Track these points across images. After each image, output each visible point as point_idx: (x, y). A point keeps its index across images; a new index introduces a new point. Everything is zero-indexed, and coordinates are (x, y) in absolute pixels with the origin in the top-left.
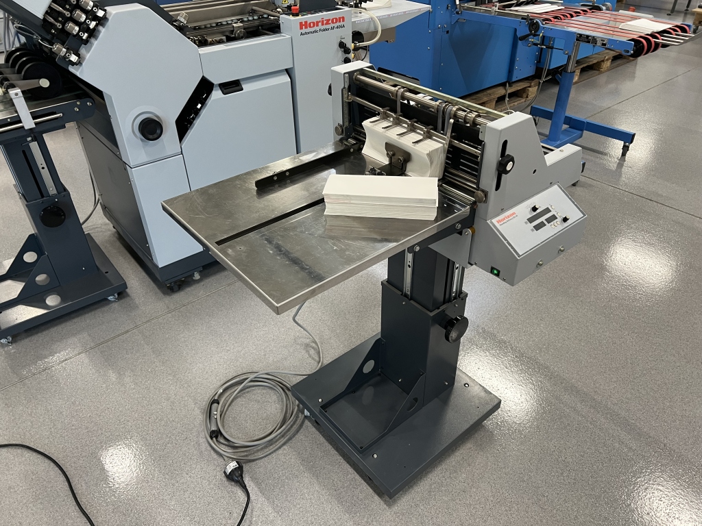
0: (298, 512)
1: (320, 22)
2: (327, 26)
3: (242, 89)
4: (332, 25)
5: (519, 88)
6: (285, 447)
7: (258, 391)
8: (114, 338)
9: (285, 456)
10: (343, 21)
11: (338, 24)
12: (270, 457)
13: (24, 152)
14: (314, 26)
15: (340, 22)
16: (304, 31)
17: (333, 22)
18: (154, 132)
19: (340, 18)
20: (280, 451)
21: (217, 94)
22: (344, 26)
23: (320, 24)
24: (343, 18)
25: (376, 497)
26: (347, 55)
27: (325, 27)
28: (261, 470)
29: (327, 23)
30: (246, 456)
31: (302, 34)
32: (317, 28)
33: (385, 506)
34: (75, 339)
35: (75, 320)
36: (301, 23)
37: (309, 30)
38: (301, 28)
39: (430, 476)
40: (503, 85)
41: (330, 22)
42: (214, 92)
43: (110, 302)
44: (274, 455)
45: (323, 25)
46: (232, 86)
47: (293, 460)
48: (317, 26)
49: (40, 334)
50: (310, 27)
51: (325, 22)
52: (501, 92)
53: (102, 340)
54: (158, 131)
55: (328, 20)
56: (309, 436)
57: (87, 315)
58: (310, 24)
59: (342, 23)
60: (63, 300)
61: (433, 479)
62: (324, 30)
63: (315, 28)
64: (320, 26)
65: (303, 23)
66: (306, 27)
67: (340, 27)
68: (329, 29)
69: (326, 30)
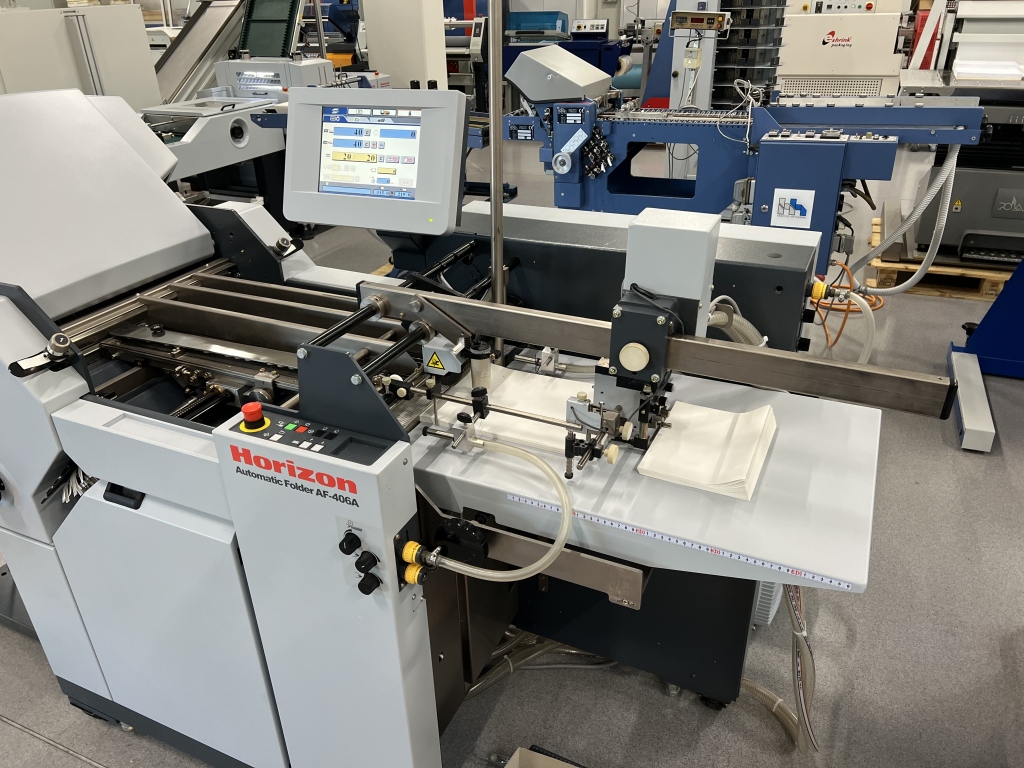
1: (283, 465)
2: (306, 484)
3: (138, 508)
4: (323, 488)
10: (352, 490)
11: (336, 490)
15: (342, 489)
16: (244, 466)
19: (342, 480)
22: (354, 503)
23: (285, 470)
24: (351, 484)
27: (300, 481)
29: (304, 477)
31: (238, 470)
32: (278, 476)
36: (235, 449)
37: (254, 469)
38: (237, 458)
41: (313, 477)
45: (292, 472)
48: (278, 470)
50: (259, 465)
51: (298, 472)
58: (257, 458)
59: (346, 493)
62: (296, 487)
63: (271, 473)
64: (284, 475)
65: (241, 451)
66: (248, 461)
67: (346, 500)
68: (311, 490)
69: (304, 489)
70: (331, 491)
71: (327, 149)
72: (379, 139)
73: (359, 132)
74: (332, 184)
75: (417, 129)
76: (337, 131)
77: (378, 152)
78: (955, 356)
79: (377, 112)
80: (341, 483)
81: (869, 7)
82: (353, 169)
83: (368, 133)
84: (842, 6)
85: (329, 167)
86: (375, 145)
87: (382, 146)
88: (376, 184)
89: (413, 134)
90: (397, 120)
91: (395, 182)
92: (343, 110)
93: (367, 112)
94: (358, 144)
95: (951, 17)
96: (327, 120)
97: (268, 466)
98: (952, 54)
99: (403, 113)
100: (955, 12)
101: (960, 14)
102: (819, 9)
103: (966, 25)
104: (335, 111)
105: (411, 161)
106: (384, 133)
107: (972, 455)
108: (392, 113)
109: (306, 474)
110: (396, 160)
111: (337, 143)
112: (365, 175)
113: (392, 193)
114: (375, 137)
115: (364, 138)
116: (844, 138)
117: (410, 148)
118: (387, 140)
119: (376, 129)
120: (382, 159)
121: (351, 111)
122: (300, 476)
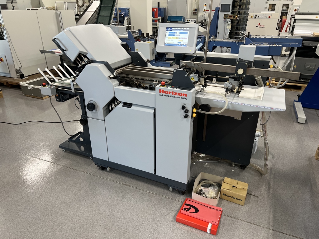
2: (176, 96)
3: (130, 108)
4: (179, 96)
21: (121, 105)
22: (186, 99)
24: (186, 95)
26: (187, 114)
36: (160, 90)
37: (164, 94)
38: (160, 92)
41: (177, 94)
48: (169, 94)
50: (165, 93)
51: (174, 93)
58: (165, 92)
59: (185, 97)
62: (173, 97)
63: (168, 94)
64: (171, 94)
65: (162, 90)
66: (163, 93)
67: (184, 98)
68: (176, 97)
69: (175, 97)
70: (181, 97)
71: (167, 36)
72: (179, 34)
73: (175, 33)
74: (167, 44)
75: (188, 32)
76: (169, 33)
77: (179, 37)
78: (295, 103)
79: (179, 29)
80: (184, 95)
81: (269, 17)
82: (173, 40)
83: (177, 33)
84: (262, 17)
85: (167, 40)
86: (178, 35)
87: (180, 35)
88: (178, 43)
89: (187, 33)
90: (183, 30)
91: (182, 43)
92: (171, 28)
93: (177, 28)
94: (174, 35)
95: (293, 19)
96: (167, 30)
97: (167, 93)
98: (293, 28)
99: (185, 29)
100: (294, 17)
101: (296, 18)
102: (255, 17)
103: (297, 21)
104: (169, 28)
105: (186, 39)
106: (180, 33)
107: (300, 124)
108: (183, 29)
109: (176, 94)
110: (183, 38)
111: (169, 35)
112: (175, 41)
113: (181, 45)
114: (178, 34)
115: (176, 34)
116: (269, 45)
117: (187, 36)
118: (181, 34)
119: (178, 32)
120: (179, 38)
121: (173, 28)
122: (174, 94)
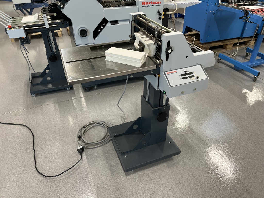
0: (95, 168)
2: (153, 5)
3: (118, 24)
4: (155, 4)
5: (245, 41)
6: (101, 147)
7: (100, 127)
8: (64, 101)
9: (99, 150)
10: (160, 3)
11: (158, 4)
12: (94, 149)
13: (47, 36)
14: (148, 4)
15: (159, 3)
16: (144, 5)
17: (156, 3)
18: (85, 34)
19: (159, 2)
20: (98, 148)
21: (109, 24)
23: (150, 3)
24: (160, 2)
25: (123, 172)
26: (160, 16)
27: (152, 5)
28: (90, 152)
29: (153, 3)
30: (87, 146)
31: (143, 6)
32: (149, 5)
33: (125, 175)
34: (52, 99)
35: (55, 94)
36: (143, 3)
37: (146, 5)
38: (143, 4)
39: (145, 170)
40: (238, 38)
41: (155, 3)
42: (108, 24)
43: (67, 90)
44: (96, 149)
45: (151, 4)
46: (115, 22)
47: (101, 152)
48: (149, 4)
49: (44, 96)
50: (146, 4)
51: (152, 3)
52: (236, 41)
53: (60, 101)
54: (86, 34)
55: (154, 3)
56: (110, 146)
57: (59, 93)
58: (146, 3)
59: (159, 4)
60: (53, 86)
61: (146, 171)
69: (153, 6)
70: (157, 4)
